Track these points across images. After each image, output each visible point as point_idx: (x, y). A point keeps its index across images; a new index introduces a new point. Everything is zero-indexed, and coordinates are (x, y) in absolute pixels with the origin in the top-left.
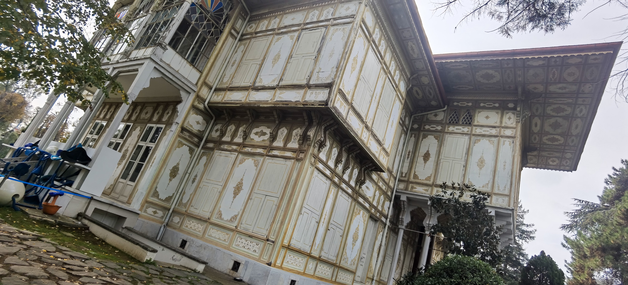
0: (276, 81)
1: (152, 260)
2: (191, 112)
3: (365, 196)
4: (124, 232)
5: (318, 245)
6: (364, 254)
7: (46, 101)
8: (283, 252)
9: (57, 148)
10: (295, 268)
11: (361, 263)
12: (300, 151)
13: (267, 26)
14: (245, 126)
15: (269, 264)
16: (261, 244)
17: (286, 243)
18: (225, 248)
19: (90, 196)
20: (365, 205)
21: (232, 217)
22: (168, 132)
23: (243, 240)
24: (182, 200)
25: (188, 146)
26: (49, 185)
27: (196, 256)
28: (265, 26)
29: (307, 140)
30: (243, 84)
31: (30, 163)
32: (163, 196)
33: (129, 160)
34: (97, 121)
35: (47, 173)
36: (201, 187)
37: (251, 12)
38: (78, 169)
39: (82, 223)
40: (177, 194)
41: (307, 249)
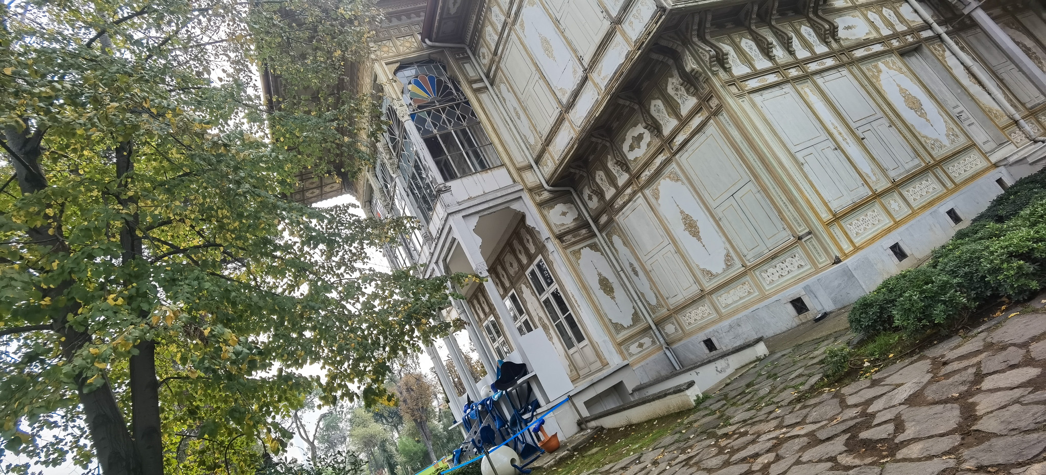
0: (578, 69)
1: (701, 396)
2: (545, 212)
3: (858, 41)
4: (637, 396)
5: (872, 171)
6: (954, 108)
7: (429, 357)
8: (836, 230)
9: (488, 386)
10: (876, 230)
11: (966, 123)
12: (704, 101)
13: (495, 30)
14: (609, 157)
15: (837, 261)
16: (799, 251)
17: (826, 216)
18: (761, 300)
19: (565, 397)
20: (874, 51)
21: (725, 261)
22: (551, 257)
23: (771, 270)
24: (649, 304)
25: (585, 247)
26: (523, 425)
27: (738, 343)
28: (493, 34)
29: (697, 79)
30: (552, 121)
31: (486, 422)
32: (627, 321)
33: (554, 325)
34: (484, 325)
35: (509, 417)
36: (651, 269)
37: (463, 42)
38: (525, 385)
39: (591, 429)
40: (636, 303)
41: (865, 192)
